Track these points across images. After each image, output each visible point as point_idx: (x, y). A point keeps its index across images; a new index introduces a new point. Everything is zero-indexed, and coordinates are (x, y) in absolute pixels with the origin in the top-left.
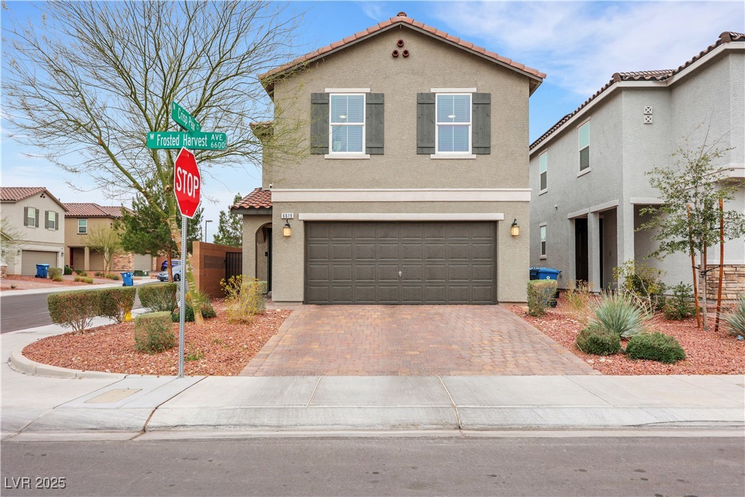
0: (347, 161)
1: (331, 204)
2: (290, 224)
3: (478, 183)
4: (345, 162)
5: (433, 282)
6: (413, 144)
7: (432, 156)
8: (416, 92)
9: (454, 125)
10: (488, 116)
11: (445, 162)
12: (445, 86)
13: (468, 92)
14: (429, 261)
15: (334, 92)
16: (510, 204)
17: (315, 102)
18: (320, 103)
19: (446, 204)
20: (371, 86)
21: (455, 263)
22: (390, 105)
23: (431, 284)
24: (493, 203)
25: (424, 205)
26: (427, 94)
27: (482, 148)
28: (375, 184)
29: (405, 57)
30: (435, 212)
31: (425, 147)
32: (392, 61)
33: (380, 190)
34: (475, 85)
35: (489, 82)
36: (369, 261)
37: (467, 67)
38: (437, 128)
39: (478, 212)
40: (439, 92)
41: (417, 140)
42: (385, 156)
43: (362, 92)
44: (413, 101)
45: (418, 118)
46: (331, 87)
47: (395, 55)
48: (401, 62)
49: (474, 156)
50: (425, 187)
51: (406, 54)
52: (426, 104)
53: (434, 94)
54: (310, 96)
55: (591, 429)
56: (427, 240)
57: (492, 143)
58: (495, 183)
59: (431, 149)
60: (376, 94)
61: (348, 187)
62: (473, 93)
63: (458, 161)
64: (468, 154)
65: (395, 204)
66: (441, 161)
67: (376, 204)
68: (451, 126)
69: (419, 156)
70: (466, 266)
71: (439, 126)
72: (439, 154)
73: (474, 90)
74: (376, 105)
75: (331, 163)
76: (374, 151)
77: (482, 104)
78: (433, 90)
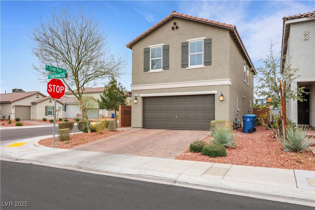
0: (156, 73)
1: (150, 90)
2: (137, 98)
3: (206, 78)
4: (155, 73)
5: (189, 121)
6: (180, 64)
7: (187, 68)
8: (181, 42)
9: (197, 54)
10: (211, 48)
11: (192, 70)
12: (193, 38)
13: (202, 39)
14: (188, 112)
15: (151, 47)
16: (220, 86)
17: (145, 51)
18: (147, 51)
19: (193, 88)
20: (164, 43)
21: (198, 113)
22: (171, 49)
23: (188, 122)
24: (212, 86)
25: (184, 89)
26: (185, 42)
27: (208, 62)
28: (166, 81)
29: (177, 29)
30: (188, 92)
31: (184, 65)
32: (172, 32)
33: (167, 83)
34: (205, 36)
35: (211, 33)
36: (165, 112)
37: (201, 28)
38: (189, 56)
39: (206, 91)
40: (190, 41)
41: (182, 62)
42: (169, 70)
43: (161, 45)
44: (180, 46)
45: (182, 53)
46: (151, 45)
47: (173, 28)
48: (176, 30)
49: (204, 66)
50: (184, 81)
51: (177, 27)
52: (185, 47)
53: (188, 42)
54: (143, 49)
55: (114, 174)
56: (187, 103)
57: (212, 60)
58: (213, 78)
59: (187, 65)
60: (166, 45)
61: (156, 83)
62: (204, 39)
63: (198, 69)
64: (202, 66)
65: (173, 89)
66: (191, 70)
67: (166, 89)
68: (195, 54)
69: (182, 68)
70: (203, 114)
71: (190, 55)
72: (190, 67)
73: (204, 38)
74: (166, 49)
75: (151, 74)
76: (165, 68)
77: (208, 43)
78: (188, 41)
